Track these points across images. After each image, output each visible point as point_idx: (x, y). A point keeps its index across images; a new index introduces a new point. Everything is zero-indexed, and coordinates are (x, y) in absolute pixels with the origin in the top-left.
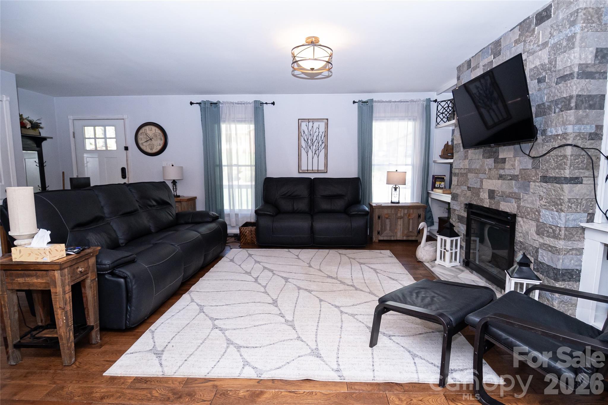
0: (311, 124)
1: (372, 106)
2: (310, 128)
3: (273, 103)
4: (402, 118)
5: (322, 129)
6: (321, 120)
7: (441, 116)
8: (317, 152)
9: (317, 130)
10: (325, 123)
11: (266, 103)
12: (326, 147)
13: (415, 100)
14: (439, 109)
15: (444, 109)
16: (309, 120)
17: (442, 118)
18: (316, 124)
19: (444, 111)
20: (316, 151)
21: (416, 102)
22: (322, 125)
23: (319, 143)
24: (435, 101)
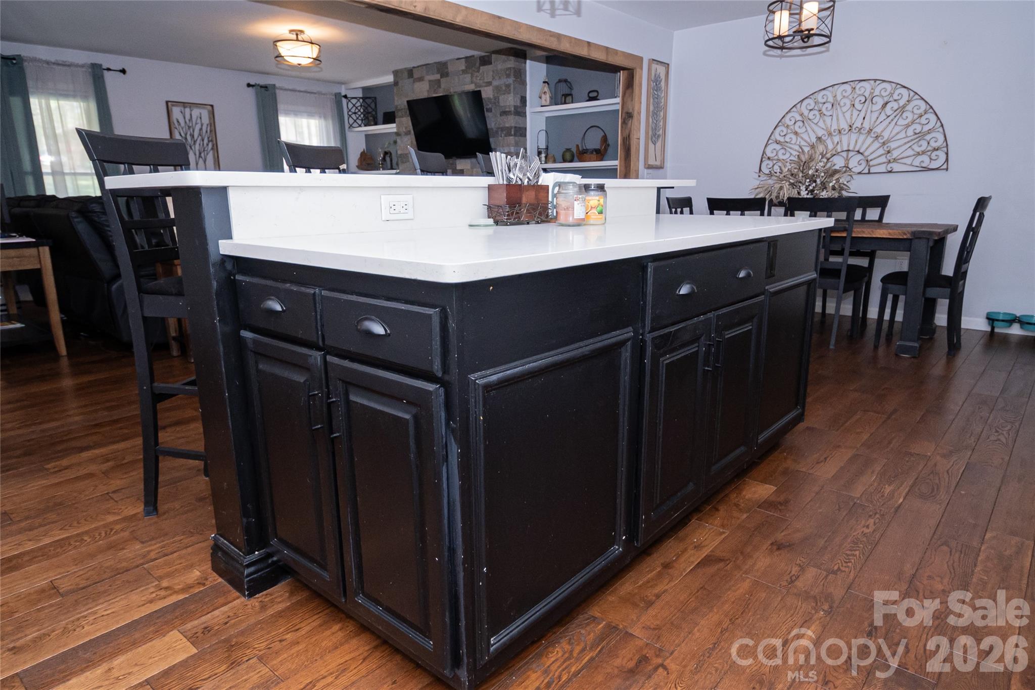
0: (187, 110)
1: (275, 94)
2: (188, 117)
3: (123, 71)
4: (310, 115)
5: (206, 120)
6: (202, 106)
7: (353, 116)
8: (202, 155)
9: (199, 121)
10: (209, 111)
11: (109, 69)
12: (215, 148)
13: (323, 93)
14: (350, 108)
15: (357, 108)
16: (184, 105)
17: (355, 118)
18: (196, 112)
19: (357, 111)
20: (200, 153)
21: (324, 94)
22: (205, 114)
23: (203, 140)
24: (345, 97)
